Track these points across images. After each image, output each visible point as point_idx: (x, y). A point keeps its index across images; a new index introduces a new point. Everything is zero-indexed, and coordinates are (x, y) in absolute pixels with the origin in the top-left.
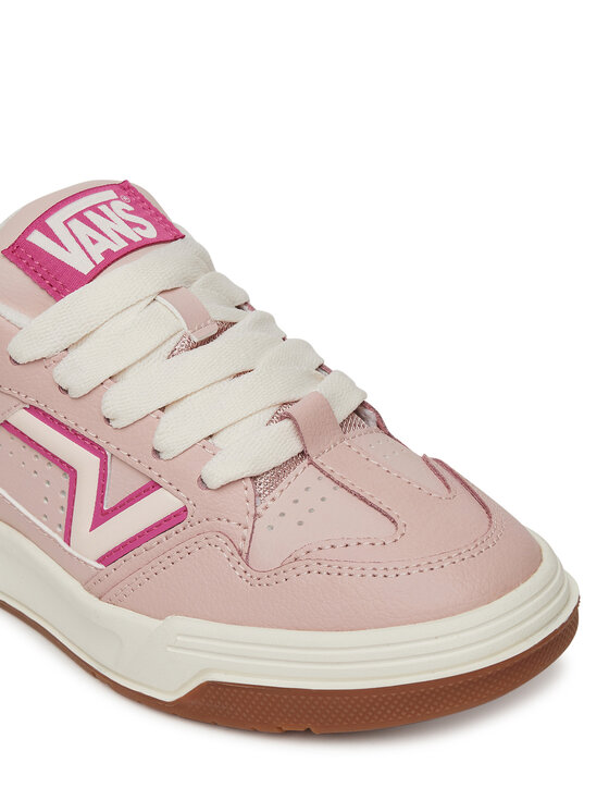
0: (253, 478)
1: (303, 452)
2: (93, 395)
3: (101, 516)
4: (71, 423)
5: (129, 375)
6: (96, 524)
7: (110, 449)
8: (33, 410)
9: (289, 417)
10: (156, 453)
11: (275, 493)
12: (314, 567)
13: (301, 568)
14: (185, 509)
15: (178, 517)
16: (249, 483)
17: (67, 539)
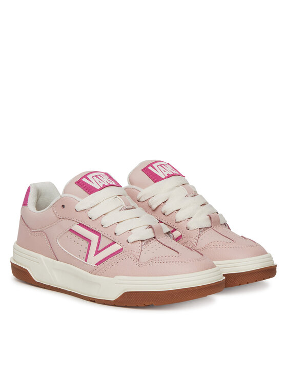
0: (142, 241)
1: (154, 238)
2: (99, 219)
3: (97, 252)
4: (91, 227)
5: (109, 214)
6: (96, 254)
7: (102, 233)
8: (80, 224)
9: (152, 228)
10: (115, 234)
11: (147, 246)
12: (157, 261)
13: (154, 261)
14: (122, 249)
15: (120, 251)
16: (140, 242)
17: (86, 261)
